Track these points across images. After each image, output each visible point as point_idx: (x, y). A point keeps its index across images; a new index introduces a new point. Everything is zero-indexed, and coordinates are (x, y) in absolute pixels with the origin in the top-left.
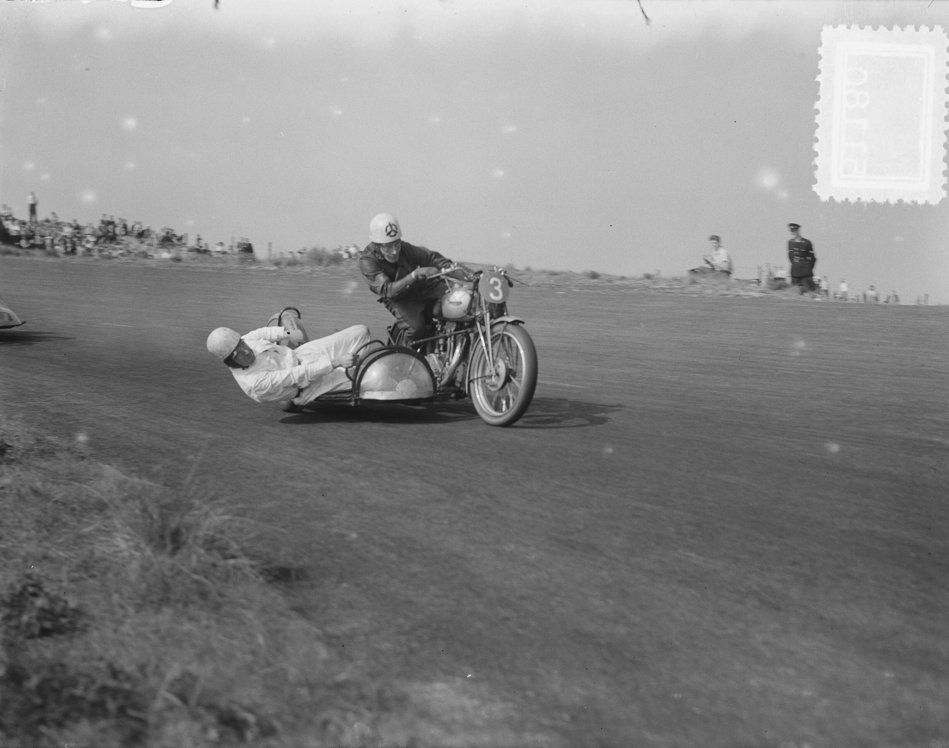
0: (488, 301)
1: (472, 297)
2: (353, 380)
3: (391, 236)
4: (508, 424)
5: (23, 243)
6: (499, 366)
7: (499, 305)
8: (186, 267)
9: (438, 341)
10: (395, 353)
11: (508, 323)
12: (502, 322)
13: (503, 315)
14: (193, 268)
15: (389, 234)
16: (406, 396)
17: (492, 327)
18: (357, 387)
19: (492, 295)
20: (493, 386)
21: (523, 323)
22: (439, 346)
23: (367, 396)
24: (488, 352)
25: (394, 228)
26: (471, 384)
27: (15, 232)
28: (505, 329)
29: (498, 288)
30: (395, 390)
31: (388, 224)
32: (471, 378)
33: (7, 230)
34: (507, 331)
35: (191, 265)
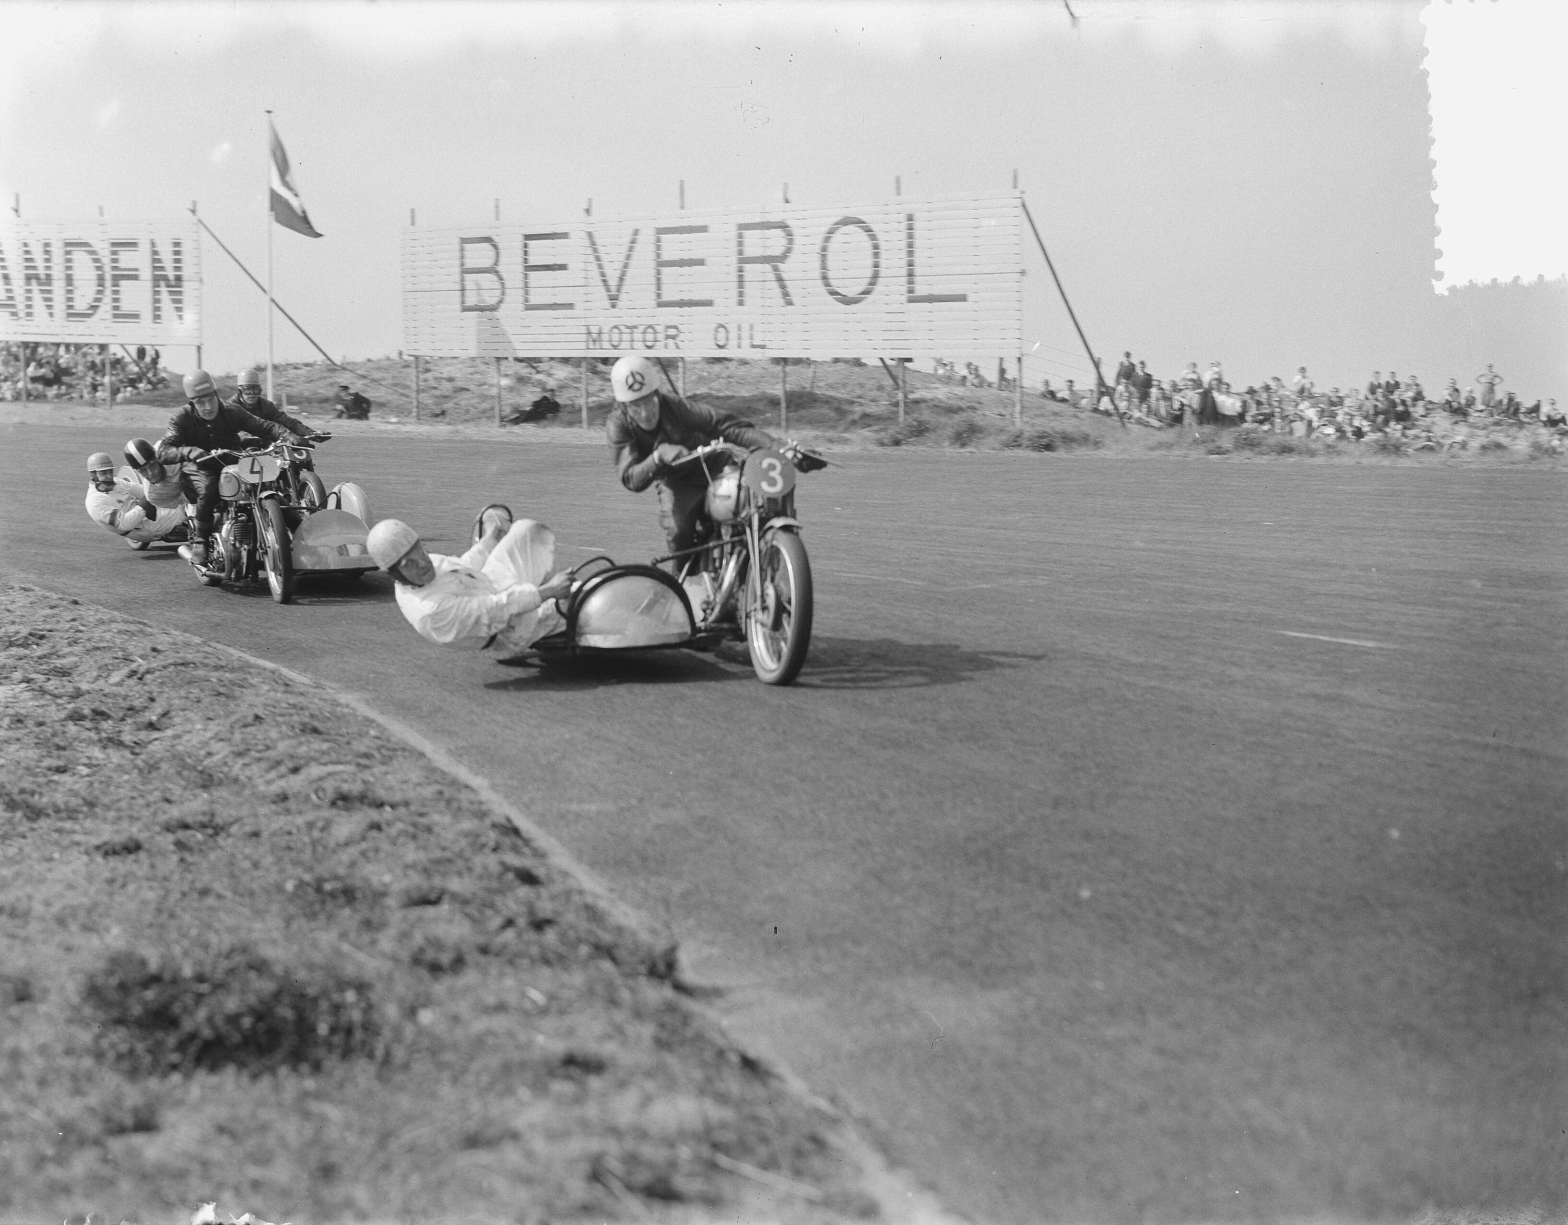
0: (760, 496)
1: (739, 488)
3: (634, 391)
6: (767, 595)
7: (778, 500)
9: (712, 554)
11: (777, 529)
12: (772, 527)
15: (630, 387)
16: (641, 642)
17: (764, 534)
18: (573, 628)
19: (766, 486)
20: (762, 624)
22: (714, 560)
23: (585, 641)
25: (638, 378)
26: (748, 620)
28: (774, 538)
29: (775, 473)
31: (628, 373)
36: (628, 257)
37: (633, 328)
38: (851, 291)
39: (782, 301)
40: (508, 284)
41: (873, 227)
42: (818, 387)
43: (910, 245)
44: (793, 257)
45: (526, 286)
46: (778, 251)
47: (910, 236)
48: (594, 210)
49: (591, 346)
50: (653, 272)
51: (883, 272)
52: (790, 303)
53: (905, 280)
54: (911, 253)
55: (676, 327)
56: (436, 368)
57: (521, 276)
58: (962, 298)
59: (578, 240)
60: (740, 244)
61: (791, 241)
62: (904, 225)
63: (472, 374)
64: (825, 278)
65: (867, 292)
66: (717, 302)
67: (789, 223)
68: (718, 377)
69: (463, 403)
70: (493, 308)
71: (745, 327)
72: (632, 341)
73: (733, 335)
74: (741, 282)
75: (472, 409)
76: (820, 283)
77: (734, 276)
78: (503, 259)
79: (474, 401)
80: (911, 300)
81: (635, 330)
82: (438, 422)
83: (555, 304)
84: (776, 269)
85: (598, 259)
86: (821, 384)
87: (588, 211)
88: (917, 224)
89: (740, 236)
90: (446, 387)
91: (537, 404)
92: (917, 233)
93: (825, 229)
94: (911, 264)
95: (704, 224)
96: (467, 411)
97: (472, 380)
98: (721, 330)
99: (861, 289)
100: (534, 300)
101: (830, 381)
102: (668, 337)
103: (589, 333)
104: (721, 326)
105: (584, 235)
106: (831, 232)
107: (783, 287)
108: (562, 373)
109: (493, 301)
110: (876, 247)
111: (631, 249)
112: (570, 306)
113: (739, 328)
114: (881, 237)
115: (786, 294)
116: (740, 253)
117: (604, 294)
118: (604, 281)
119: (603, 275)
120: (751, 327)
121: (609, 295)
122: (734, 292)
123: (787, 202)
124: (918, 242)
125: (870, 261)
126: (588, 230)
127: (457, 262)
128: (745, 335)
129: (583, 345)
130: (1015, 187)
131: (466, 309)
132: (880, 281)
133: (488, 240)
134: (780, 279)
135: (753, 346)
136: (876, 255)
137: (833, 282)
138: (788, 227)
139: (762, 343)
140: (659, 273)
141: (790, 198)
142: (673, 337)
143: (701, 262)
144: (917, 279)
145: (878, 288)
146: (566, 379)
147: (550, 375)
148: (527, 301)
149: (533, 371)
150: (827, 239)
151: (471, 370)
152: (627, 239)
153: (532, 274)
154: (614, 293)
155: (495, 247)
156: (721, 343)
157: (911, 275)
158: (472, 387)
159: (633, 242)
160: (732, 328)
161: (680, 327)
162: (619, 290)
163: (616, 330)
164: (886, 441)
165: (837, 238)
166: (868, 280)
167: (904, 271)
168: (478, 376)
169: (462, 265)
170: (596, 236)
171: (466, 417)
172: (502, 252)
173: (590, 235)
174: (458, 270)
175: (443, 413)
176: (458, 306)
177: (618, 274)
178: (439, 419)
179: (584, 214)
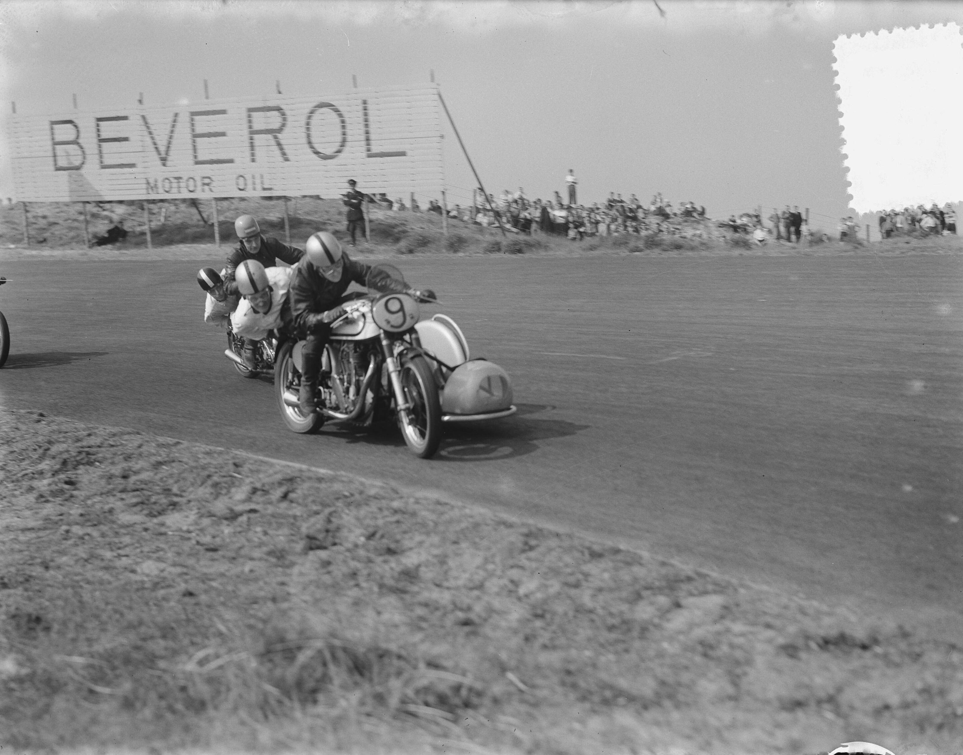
36: (172, 132)
37: (178, 178)
38: (329, 151)
39: (281, 159)
40: (87, 151)
41: (340, 109)
42: (299, 214)
43: (366, 120)
44: (286, 130)
45: (100, 152)
46: (276, 126)
47: (366, 115)
48: (145, 101)
49: (150, 191)
50: (190, 141)
51: (349, 138)
52: (287, 160)
53: (364, 143)
54: (367, 126)
55: (209, 178)
56: (32, 209)
57: (96, 146)
58: (403, 154)
59: (135, 122)
60: (250, 121)
61: (285, 119)
62: (361, 107)
63: (58, 213)
64: (310, 143)
65: (339, 151)
66: (236, 160)
67: (283, 107)
68: (229, 209)
69: (56, 233)
70: (78, 168)
71: (258, 176)
72: (179, 187)
73: (250, 182)
74: (252, 146)
75: (64, 237)
76: (307, 146)
77: (247, 143)
78: (82, 135)
79: (64, 231)
80: (369, 156)
81: (181, 180)
82: (43, 246)
83: (123, 164)
84: (276, 137)
85: (150, 133)
86: (300, 212)
87: (140, 101)
88: (369, 106)
89: (249, 116)
90: (42, 223)
91: (109, 232)
92: (370, 112)
93: (308, 110)
94: (367, 133)
95: (223, 109)
96: (61, 238)
97: (59, 217)
98: (241, 179)
99: (335, 149)
100: (107, 162)
101: (306, 210)
102: (204, 184)
103: (148, 183)
104: (242, 176)
105: (139, 117)
106: (312, 112)
107: (281, 149)
108: (120, 210)
109: (77, 163)
110: (343, 122)
111: (173, 126)
112: (132, 166)
113: (253, 177)
114: (346, 115)
115: (284, 154)
116: (250, 127)
117: (156, 157)
118: (156, 148)
119: (155, 144)
120: (262, 177)
121: (161, 158)
122: (248, 153)
123: (280, 93)
124: (371, 118)
125: (339, 131)
126: (142, 114)
127: (49, 137)
128: (258, 181)
129: (144, 191)
130: (433, 80)
131: (58, 169)
132: (348, 144)
133: (70, 122)
134: (279, 144)
135: (264, 189)
136: (344, 127)
137: (316, 146)
138: (282, 109)
139: (270, 187)
140: (194, 142)
141: (281, 90)
142: (208, 184)
143: (223, 134)
144: (372, 142)
145: (346, 149)
146: (124, 214)
147: (113, 212)
148: (102, 162)
149: (100, 209)
150: (309, 117)
151: (57, 210)
152: (170, 119)
153: (104, 145)
154: (163, 155)
155: (76, 126)
156: (241, 187)
157: (368, 139)
158: (61, 222)
159: (175, 121)
160: (248, 177)
161: (213, 178)
162: (167, 154)
163: (167, 181)
164: (404, 250)
165: (316, 117)
166: (339, 144)
167: (363, 137)
168: (63, 214)
169: (53, 139)
170: (147, 117)
171: (61, 242)
172: (81, 129)
173: (144, 117)
174: (50, 143)
175: (45, 240)
176: (52, 168)
177: (165, 143)
178: (44, 244)
179: (137, 103)
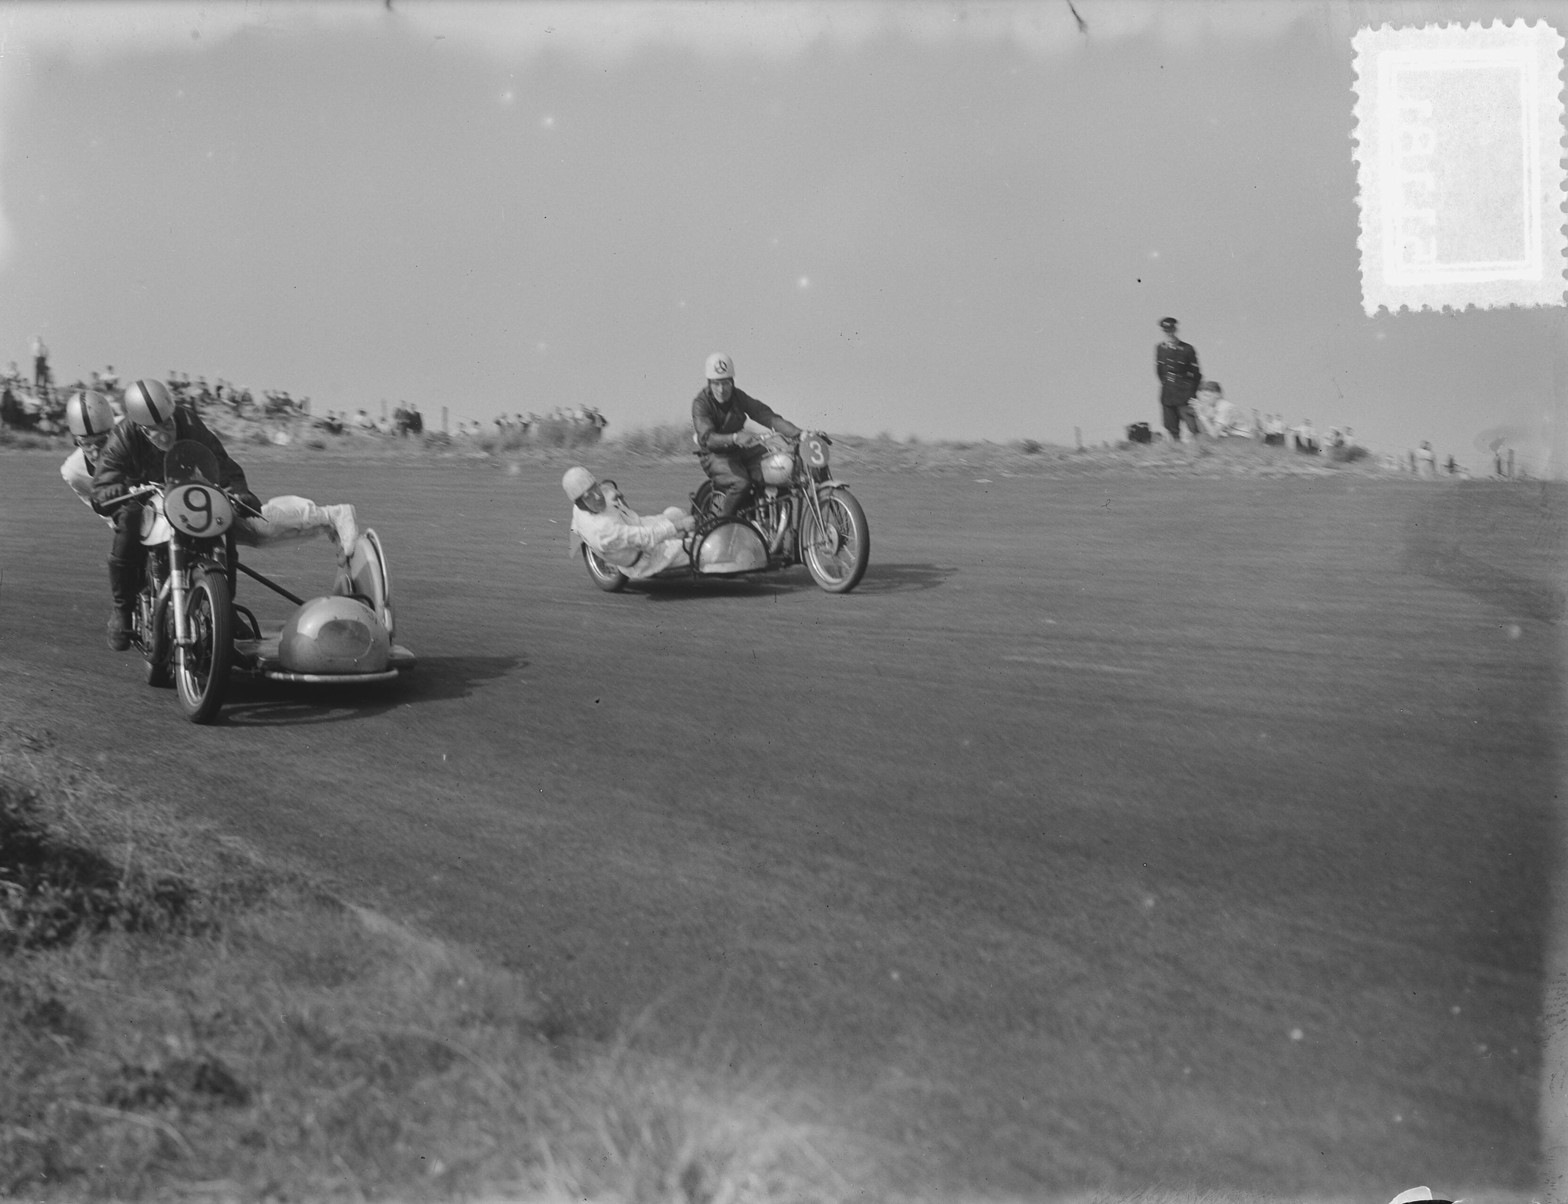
0: (810, 465)
1: (795, 462)
2: (690, 554)
3: (718, 373)
4: (847, 590)
5: (44, 425)
6: (831, 532)
7: (821, 469)
8: (336, 458)
10: (729, 522)
11: (833, 488)
12: (827, 487)
13: (827, 479)
14: (344, 459)
15: (716, 370)
16: (746, 567)
17: (818, 492)
18: (695, 563)
19: (813, 459)
20: (827, 553)
21: (848, 486)
23: (707, 569)
24: (818, 518)
25: (723, 365)
26: (805, 552)
27: (33, 407)
28: (831, 494)
29: (818, 451)
30: (736, 562)
32: (805, 545)
33: (21, 403)
34: (833, 495)
35: (342, 456)
